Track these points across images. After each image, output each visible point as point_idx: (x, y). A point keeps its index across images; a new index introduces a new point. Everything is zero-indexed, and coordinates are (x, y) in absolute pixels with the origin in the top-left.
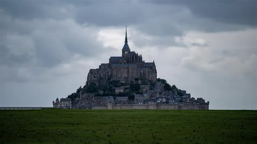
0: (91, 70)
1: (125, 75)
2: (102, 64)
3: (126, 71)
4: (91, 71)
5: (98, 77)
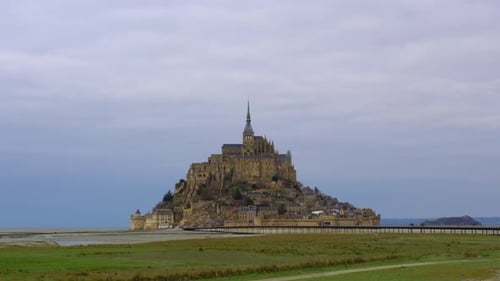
0: (193, 164)
1: (256, 173)
2: (213, 155)
3: (256, 165)
4: (194, 166)
5: (207, 175)
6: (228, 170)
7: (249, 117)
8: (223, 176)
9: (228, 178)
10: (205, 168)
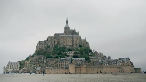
1: (70, 44)
2: (49, 37)
3: (70, 40)
4: (40, 42)
5: (46, 46)
6: (56, 43)
7: (67, 21)
8: (54, 46)
9: (56, 46)
10: (45, 43)
